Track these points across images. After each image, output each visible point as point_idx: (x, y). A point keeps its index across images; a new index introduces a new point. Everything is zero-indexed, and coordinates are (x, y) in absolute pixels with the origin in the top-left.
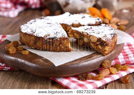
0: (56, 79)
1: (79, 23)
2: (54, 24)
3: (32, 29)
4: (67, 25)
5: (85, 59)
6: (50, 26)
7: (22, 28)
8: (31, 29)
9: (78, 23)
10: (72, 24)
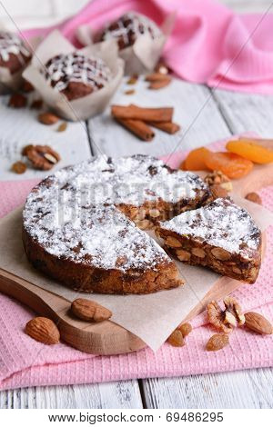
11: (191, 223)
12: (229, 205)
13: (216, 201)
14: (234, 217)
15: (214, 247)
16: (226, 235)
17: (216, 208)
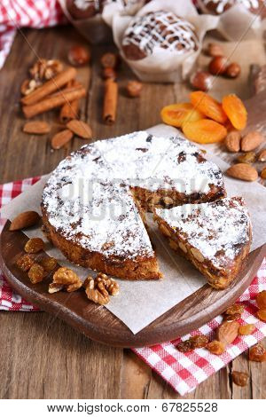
0: (137, 349)
5: (189, 308)
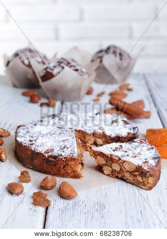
1: (103, 133)
2: (66, 131)
3: (32, 137)
4: (85, 132)
6: (60, 134)
7: (19, 132)
8: (31, 135)
9: (101, 131)
10: (92, 132)
11: (114, 149)
12: (143, 143)
13: (135, 140)
14: (145, 148)
15: (125, 161)
16: (135, 157)
17: (134, 143)
